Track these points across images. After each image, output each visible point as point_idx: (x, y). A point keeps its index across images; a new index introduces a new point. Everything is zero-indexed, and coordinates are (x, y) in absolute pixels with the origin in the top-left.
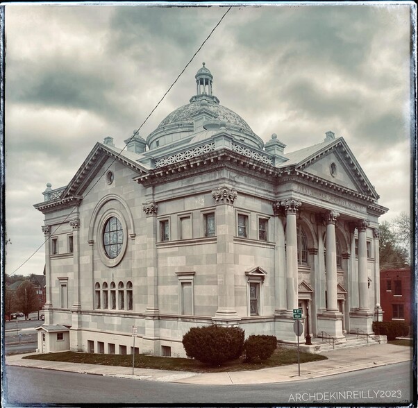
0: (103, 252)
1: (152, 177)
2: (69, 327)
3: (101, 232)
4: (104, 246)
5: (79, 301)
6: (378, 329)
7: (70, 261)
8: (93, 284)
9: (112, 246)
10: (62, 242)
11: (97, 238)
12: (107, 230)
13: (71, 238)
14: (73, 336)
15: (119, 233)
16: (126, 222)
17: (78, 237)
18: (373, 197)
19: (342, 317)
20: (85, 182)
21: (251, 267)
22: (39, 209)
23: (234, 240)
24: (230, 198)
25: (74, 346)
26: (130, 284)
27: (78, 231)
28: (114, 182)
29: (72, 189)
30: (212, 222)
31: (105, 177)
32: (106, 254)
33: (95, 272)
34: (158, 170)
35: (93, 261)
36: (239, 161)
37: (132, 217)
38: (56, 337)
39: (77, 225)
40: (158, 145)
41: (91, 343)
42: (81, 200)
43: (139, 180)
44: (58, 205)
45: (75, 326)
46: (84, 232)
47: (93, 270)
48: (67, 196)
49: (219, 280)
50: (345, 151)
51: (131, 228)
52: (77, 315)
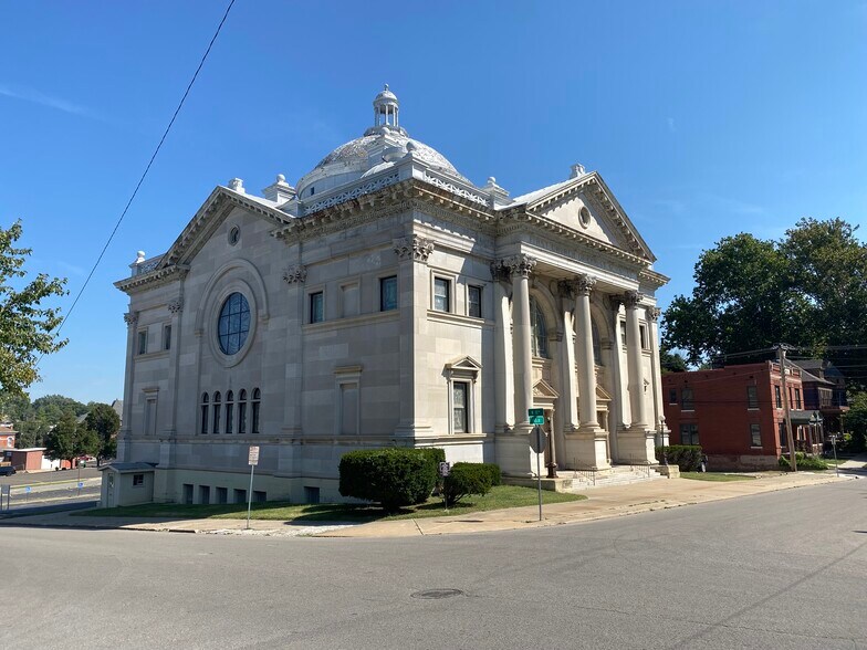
0: (217, 346)
1: (298, 229)
2: (154, 465)
3: (216, 316)
4: (219, 337)
5: (174, 422)
6: (664, 457)
7: (165, 362)
8: (198, 395)
9: (231, 337)
10: (154, 334)
11: (210, 325)
12: (226, 313)
13: (169, 329)
14: (161, 477)
15: (244, 315)
16: (255, 298)
17: (180, 326)
18: (646, 258)
19: (605, 437)
20: (196, 243)
21: (455, 357)
22: (122, 289)
23: (428, 315)
24: (422, 252)
25: (160, 493)
26: (257, 391)
27: (181, 315)
28: (240, 242)
29: (175, 256)
30: (392, 289)
31: (225, 237)
32: (222, 349)
33: (202, 377)
34: (309, 216)
35: (200, 360)
36: (436, 199)
37: (266, 291)
38: (132, 480)
39: (178, 307)
40: (313, 193)
41: (189, 488)
42: (187, 271)
43: (279, 233)
44: (151, 280)
45: (165, 462)
46: (189, 316)
47: (200, 373)
48: (166, 266)
49: (401, 376)
50: (602, 192)
51: (262, 308)
52: (169, 446)
